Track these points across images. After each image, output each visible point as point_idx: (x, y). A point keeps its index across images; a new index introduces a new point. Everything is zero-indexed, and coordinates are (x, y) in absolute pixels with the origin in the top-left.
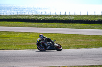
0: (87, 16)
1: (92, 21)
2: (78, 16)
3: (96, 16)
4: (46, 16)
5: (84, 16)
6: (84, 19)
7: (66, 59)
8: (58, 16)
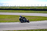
0: (25, 7)
1: (27, 9)
2: (21, 7)
3: (29, 7)
4: (6, 7)
5: (24, 7)
6: (24, 8)
7: (16, 27)
8: (12, 7)
